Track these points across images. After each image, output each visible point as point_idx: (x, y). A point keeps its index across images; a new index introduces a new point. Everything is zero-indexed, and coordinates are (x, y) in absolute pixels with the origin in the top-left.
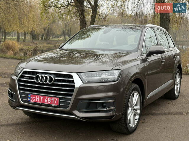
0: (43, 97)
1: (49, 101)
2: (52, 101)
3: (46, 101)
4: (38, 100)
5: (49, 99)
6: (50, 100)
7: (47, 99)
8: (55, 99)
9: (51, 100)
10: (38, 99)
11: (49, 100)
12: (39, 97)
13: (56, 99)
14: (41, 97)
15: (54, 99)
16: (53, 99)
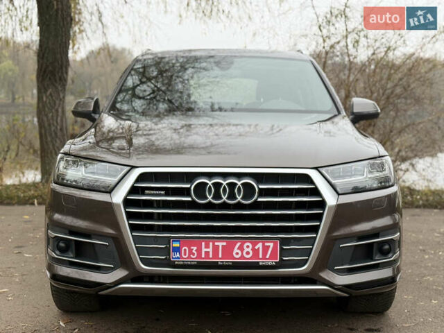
0: (225, 244)
1: (248, 253)
2: (256, 252)
3: (237, 254)
4: (207, 253)
5: (248, 247)
6: (249, 250)
7: (241, 248)
8: (267, 244)
9: (253, 249)
10: (210, 250)
11: (246, 250)
12: (213, 244)
13: (271, 245)
14: (221, 244)
15: (263, 245)
16: (260, 245)
